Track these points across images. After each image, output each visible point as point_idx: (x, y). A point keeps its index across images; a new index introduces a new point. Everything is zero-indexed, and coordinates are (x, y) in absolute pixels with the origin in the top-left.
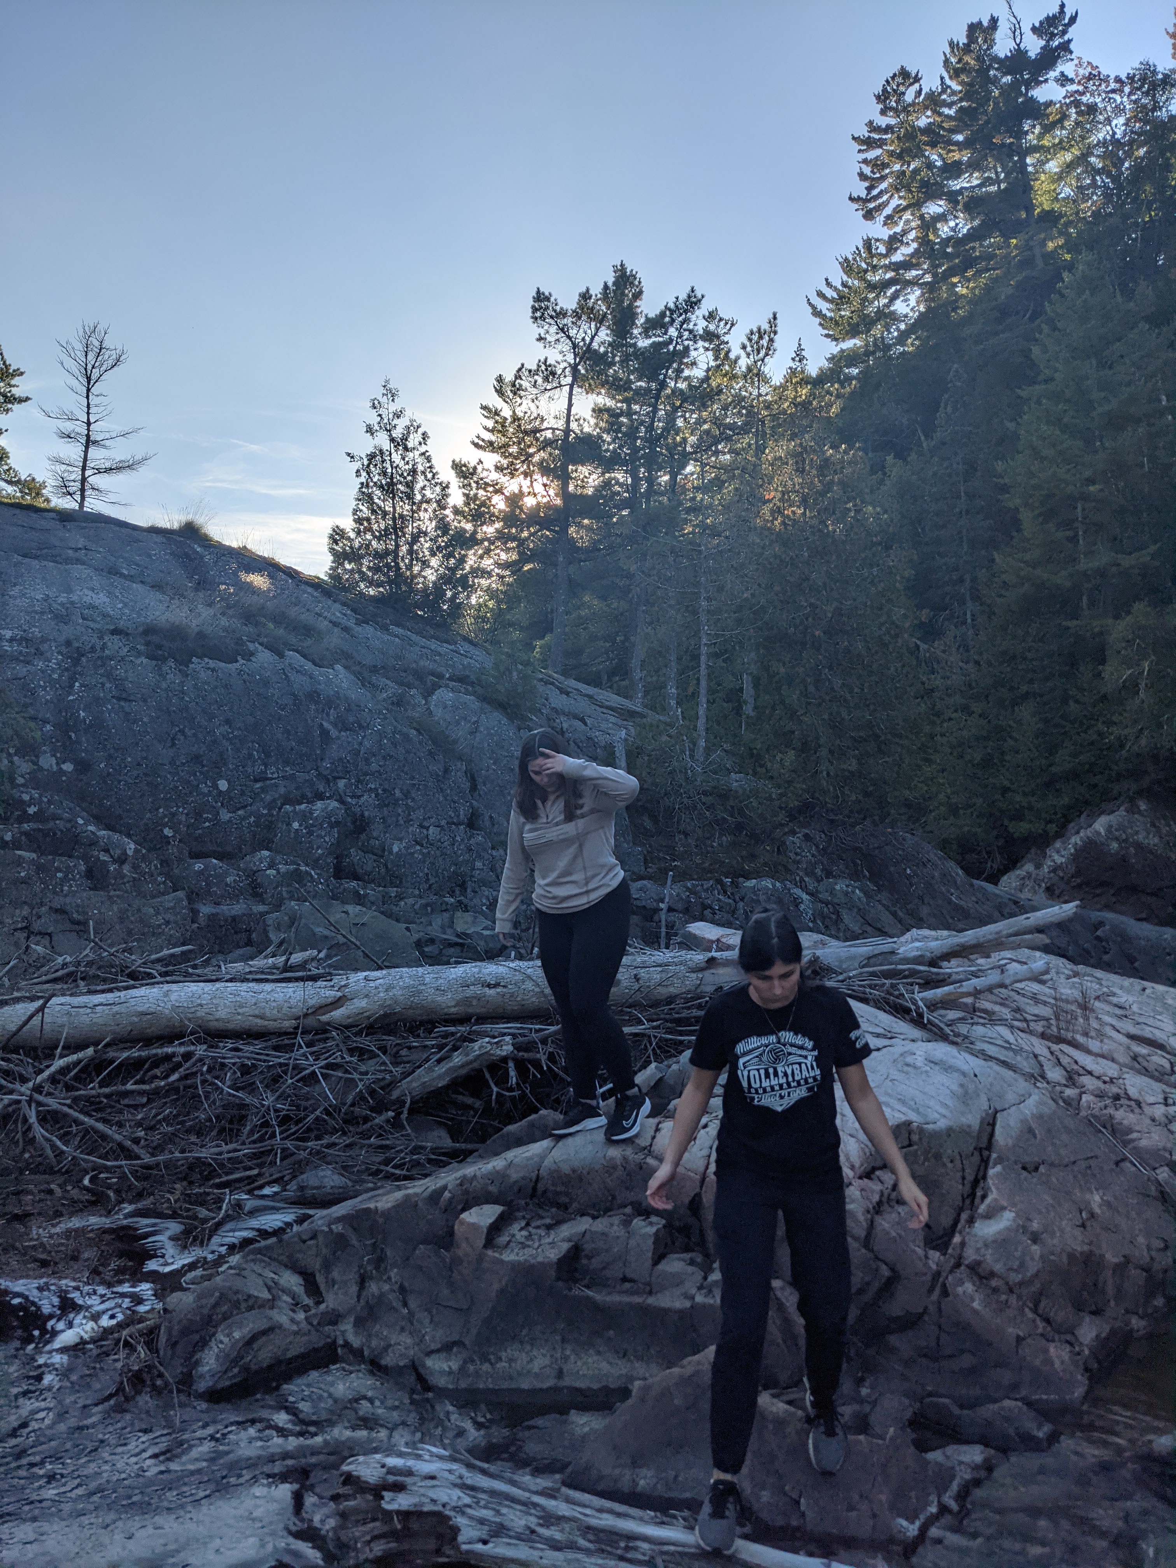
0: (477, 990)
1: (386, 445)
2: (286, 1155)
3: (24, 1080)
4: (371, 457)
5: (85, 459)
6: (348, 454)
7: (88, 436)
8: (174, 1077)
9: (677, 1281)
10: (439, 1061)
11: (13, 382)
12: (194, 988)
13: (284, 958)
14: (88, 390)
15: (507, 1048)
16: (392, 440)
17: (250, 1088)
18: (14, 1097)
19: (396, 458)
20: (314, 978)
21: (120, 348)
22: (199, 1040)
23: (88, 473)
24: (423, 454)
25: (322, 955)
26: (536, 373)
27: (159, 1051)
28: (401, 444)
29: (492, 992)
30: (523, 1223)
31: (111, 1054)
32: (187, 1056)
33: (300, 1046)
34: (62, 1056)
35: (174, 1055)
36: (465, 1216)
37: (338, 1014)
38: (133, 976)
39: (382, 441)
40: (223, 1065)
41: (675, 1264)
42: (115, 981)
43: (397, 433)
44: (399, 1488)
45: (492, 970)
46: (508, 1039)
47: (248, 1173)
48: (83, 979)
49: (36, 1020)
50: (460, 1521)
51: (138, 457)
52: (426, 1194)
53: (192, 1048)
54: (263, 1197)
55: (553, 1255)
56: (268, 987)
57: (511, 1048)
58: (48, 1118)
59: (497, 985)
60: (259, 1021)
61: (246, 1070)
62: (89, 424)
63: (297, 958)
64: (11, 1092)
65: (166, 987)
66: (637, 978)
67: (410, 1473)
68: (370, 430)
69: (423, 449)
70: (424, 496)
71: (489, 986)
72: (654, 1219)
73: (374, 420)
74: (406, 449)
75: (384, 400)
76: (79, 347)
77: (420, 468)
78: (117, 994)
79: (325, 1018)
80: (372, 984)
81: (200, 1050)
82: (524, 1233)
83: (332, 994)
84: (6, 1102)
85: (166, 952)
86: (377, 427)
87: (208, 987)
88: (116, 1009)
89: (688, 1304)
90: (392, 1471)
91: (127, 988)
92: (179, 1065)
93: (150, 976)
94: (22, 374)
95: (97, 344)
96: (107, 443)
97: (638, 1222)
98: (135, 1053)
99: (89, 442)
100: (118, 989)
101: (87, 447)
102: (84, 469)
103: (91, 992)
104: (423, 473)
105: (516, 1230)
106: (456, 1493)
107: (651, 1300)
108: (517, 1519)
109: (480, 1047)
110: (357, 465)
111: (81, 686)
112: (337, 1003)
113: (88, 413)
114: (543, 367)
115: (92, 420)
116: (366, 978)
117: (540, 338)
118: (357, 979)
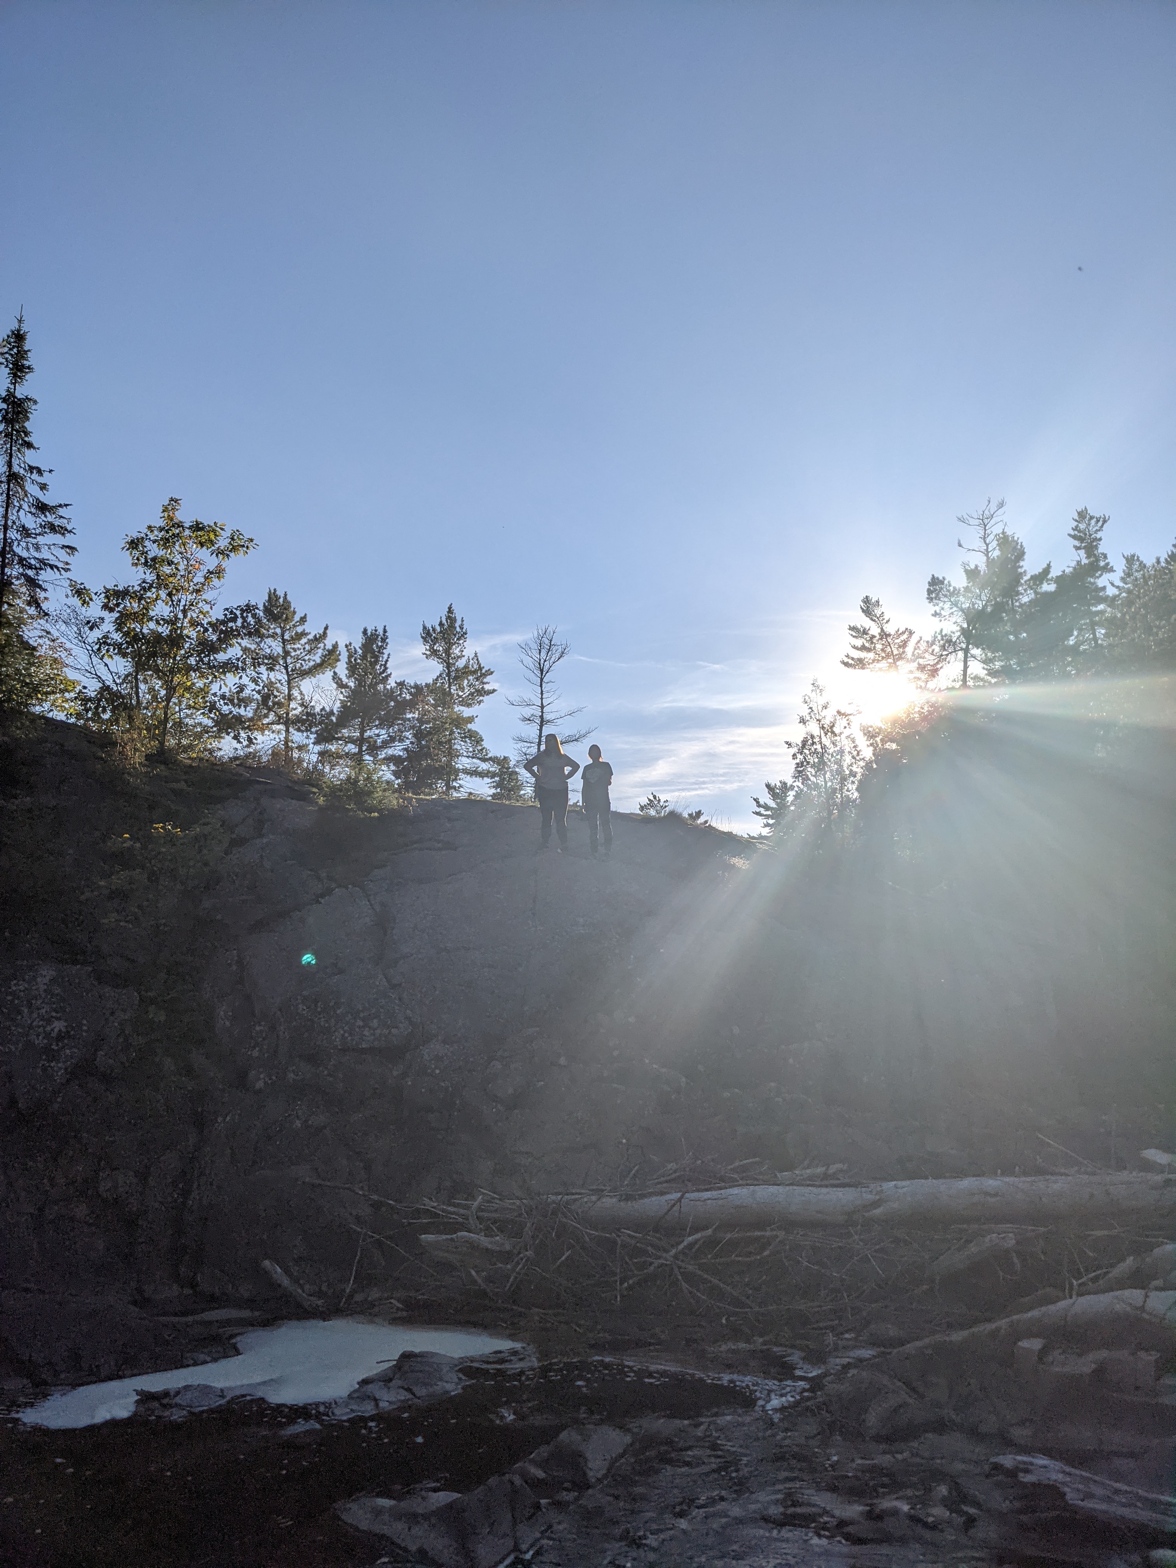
0: (981, 1198)
1: (816, 732)
3: (666, 1251)
4: (804, 743)
6: (787, 743)
7: (542, 717)
8: (766, 1253)
10: (959, 1250)
11: (485, 680)
13: (824, 1169)
14: (542, 680)
15: (1011, 1243)
16: (823, 728)
18: (661, 1261)
19: (826, 741)
21: (564, 642)
22: (779, 1228)
24: (848, 737)
27: (751, 1234)
28: (829, 730)
29: (993, 1200)
30: (1060, 1351)
31: (720, 1235)
32: (772, 1239)
33: (853, 1235)
34: (689, 1235)
35: (762, 1237)
36: (1020, 1343)
37: (878, 1212)
38: (722, 1179)
39: (814, 728)
40: (799, 1246)
42: (710, 1183)
43: (827, 722)
44: (1027, 1471)
45: (991, 1183)
46: (1011, 1235)
47: (831, 1323)
48: (689, 1181)
49: (676, 1208)
50: (1066, 1489)
51: (583, 732)
52: (986, 1332)
53: (775, 1233)
54: (847, 1339)
55: (1087, 1369)
57: (1013, 1242)
58: (689, 1277)
61: (816, 1250)
62: (542, 707)
63: (833, 1169)
64: (659, 1258)
65: (750, 1188)
66: (1108, 1193)
67: (1032, 1464)
68: (803, 721)
69: (847, 732)
70: (851, 770)
71: (990, 1195)
72: (1153, 1353)
73: (805, 712)
74: (834, 734)
75: (812, 696)
76: (535, 646)
77: (847, 749)
78: (720, 1192)
79: (868, 1215)
80: (900, 1191)
81: (781, 1234)
82: (1063, 1357)
83: (870, 1197)
84: (656, 1265)
85: (735, 1164)
86: (808, 718)
88: (720, 1202)
90: (1020, 1462)
91: (720, 1189)
92: (767, 1245)
93: (735, 1180)
94: (492, 673)
95: (547, 642)
96: (559, 721)
97: (1142, 1354)
98: (736, 1235)
99: (543, 722)
100: (716, 1189)
101: (541, 726)
103: (698, 1191)
104: (850, 752)
105: (1056, 1355)
106: (1061, 1476)
108: (1099, 1491)
109: (990, 1240)
110: (794, 750)
112: (876, 1204)
113: (542, 699)
114: (939, 637)
115: (545, 704)
116: (896, 1187)
117: (935, 614)
118: (889, 1186)
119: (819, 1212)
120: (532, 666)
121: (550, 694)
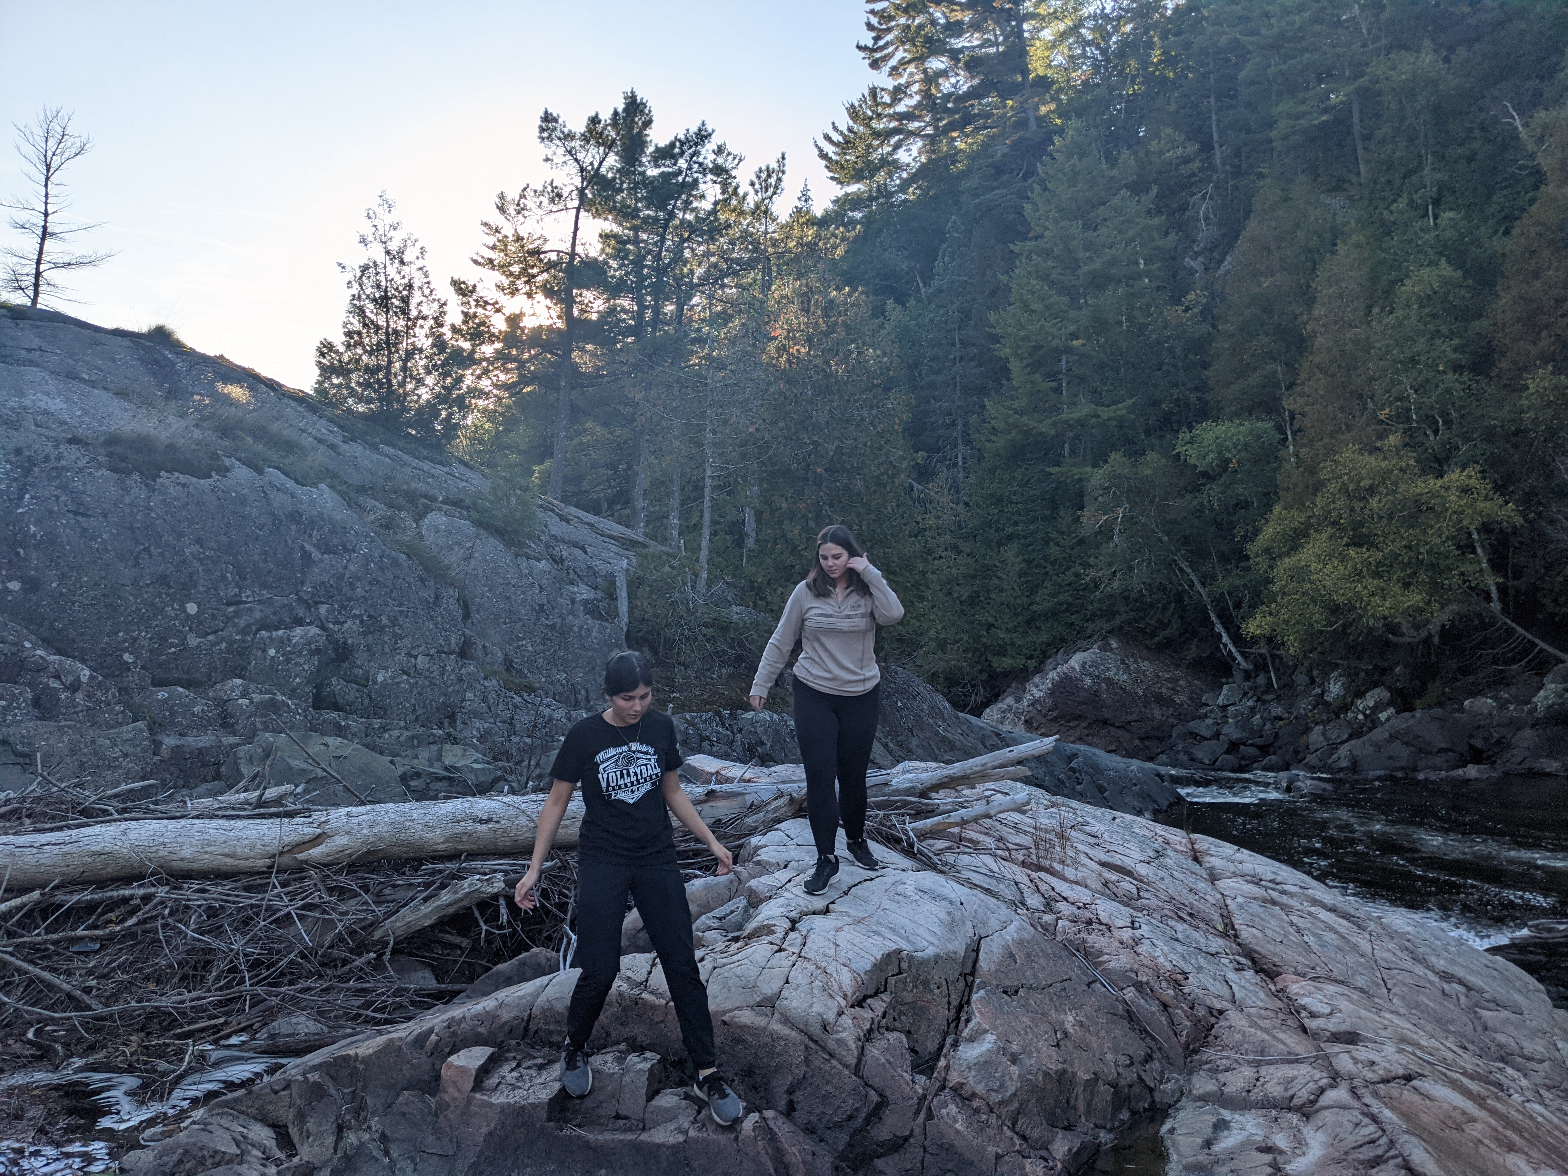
0: (469, 826)
1: (380, 257)
2: (256, 1001)
4: (365, 269)
5: (41, 253)
6: (340, 265)
7: (45, 228)
8: (130, 922)
9: (670, 1116)
10: (426, 900)
12: (155, 825)
13: (257, 793)
14: (47, 179)
15: (498, 886)
16: (388, 252)
17: (217, 931)
19: (392, 271)
20: (290, 815)
21: (85, 136)
22: (160, 882)
23: (42, 267)
24: (420, 269)
25: (299, 790)
26: (542, 194)
27: (115, 893)
28: (398, 257)
29: (484, 827)
30: (514, 1064)
31: (59, 897)
32: (147, 899)
33: (275, 887)
34: (4, 900)
35: (132, 897)
36: (453, 1059)
38: (86, 813)
39: (377, 253)
40: (187, 907)
41: (668, 1099)
42: (65, 819)
43: (393, 246)
45: (484, 805)
46: (499, 875)
47: (213, 1022)
48: (29, 816)
52: (411, 1037)
53: (153, 890)
54: (230, 1047)
55: (545, 1095)
56: (240, 824)
57: (502, 885)
59: (489, 820)
60: (229, 861)
61: (212, 913)
62: (46, 214)
63: (272, 792)
65: (124, 825)
68: (364, 241)
69: (420, 263)
70: (420, 312)
71: (481, 821)
72: (648, 1054)
73: (368, 231)
74: (402, 262)
75: (379, 211)
76: (38, 131)
77: (417, 283)
78: (68, 833)
79: (302, 856)
80: (354, 820)
81: (161, 892)
82: (515, 1074)
83: (310, 831)
85: (124, 787)
86: (371, 238)
87: (172, 824)
88: (66, 848)
89: (681, 1138)
91: (78, 826)
92: (137, 908)
93: (106, 813)
95: (60, 130)
96: (67, 236)
97: (633, 1058)
98: (87, 896)
100: (69, 827)
101: (43, 239)
102: (39, 262)
103: (37, 831)
104: (420, 288)
105: (506, 1071)
107: (645, 1137)
109: (470, 884)
110: (350, 276)
111: (32, 498)
112: (316, 840)
113: (46, 203)
114: (549, 189)
115: (50, 211)
116: (348, 815)
117: (547, 159)
118: (338, 815)
119: (226, 855)
120: (35, 160)
121: (60, 200)
